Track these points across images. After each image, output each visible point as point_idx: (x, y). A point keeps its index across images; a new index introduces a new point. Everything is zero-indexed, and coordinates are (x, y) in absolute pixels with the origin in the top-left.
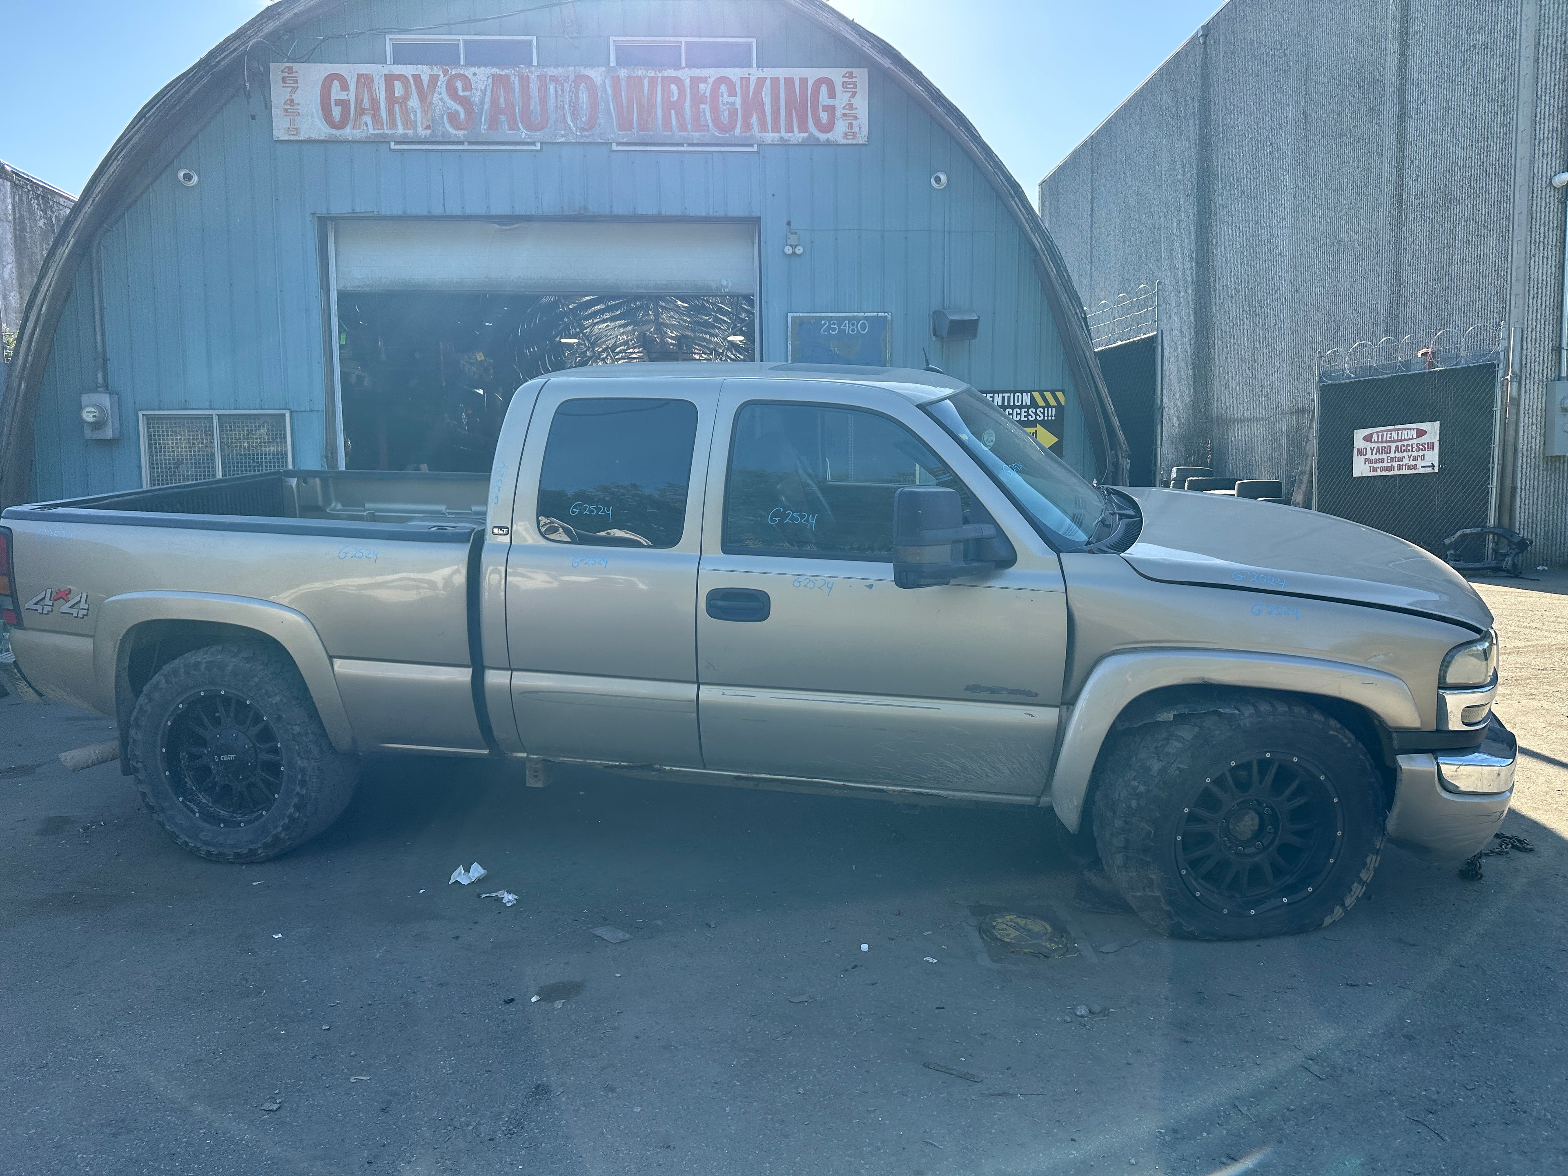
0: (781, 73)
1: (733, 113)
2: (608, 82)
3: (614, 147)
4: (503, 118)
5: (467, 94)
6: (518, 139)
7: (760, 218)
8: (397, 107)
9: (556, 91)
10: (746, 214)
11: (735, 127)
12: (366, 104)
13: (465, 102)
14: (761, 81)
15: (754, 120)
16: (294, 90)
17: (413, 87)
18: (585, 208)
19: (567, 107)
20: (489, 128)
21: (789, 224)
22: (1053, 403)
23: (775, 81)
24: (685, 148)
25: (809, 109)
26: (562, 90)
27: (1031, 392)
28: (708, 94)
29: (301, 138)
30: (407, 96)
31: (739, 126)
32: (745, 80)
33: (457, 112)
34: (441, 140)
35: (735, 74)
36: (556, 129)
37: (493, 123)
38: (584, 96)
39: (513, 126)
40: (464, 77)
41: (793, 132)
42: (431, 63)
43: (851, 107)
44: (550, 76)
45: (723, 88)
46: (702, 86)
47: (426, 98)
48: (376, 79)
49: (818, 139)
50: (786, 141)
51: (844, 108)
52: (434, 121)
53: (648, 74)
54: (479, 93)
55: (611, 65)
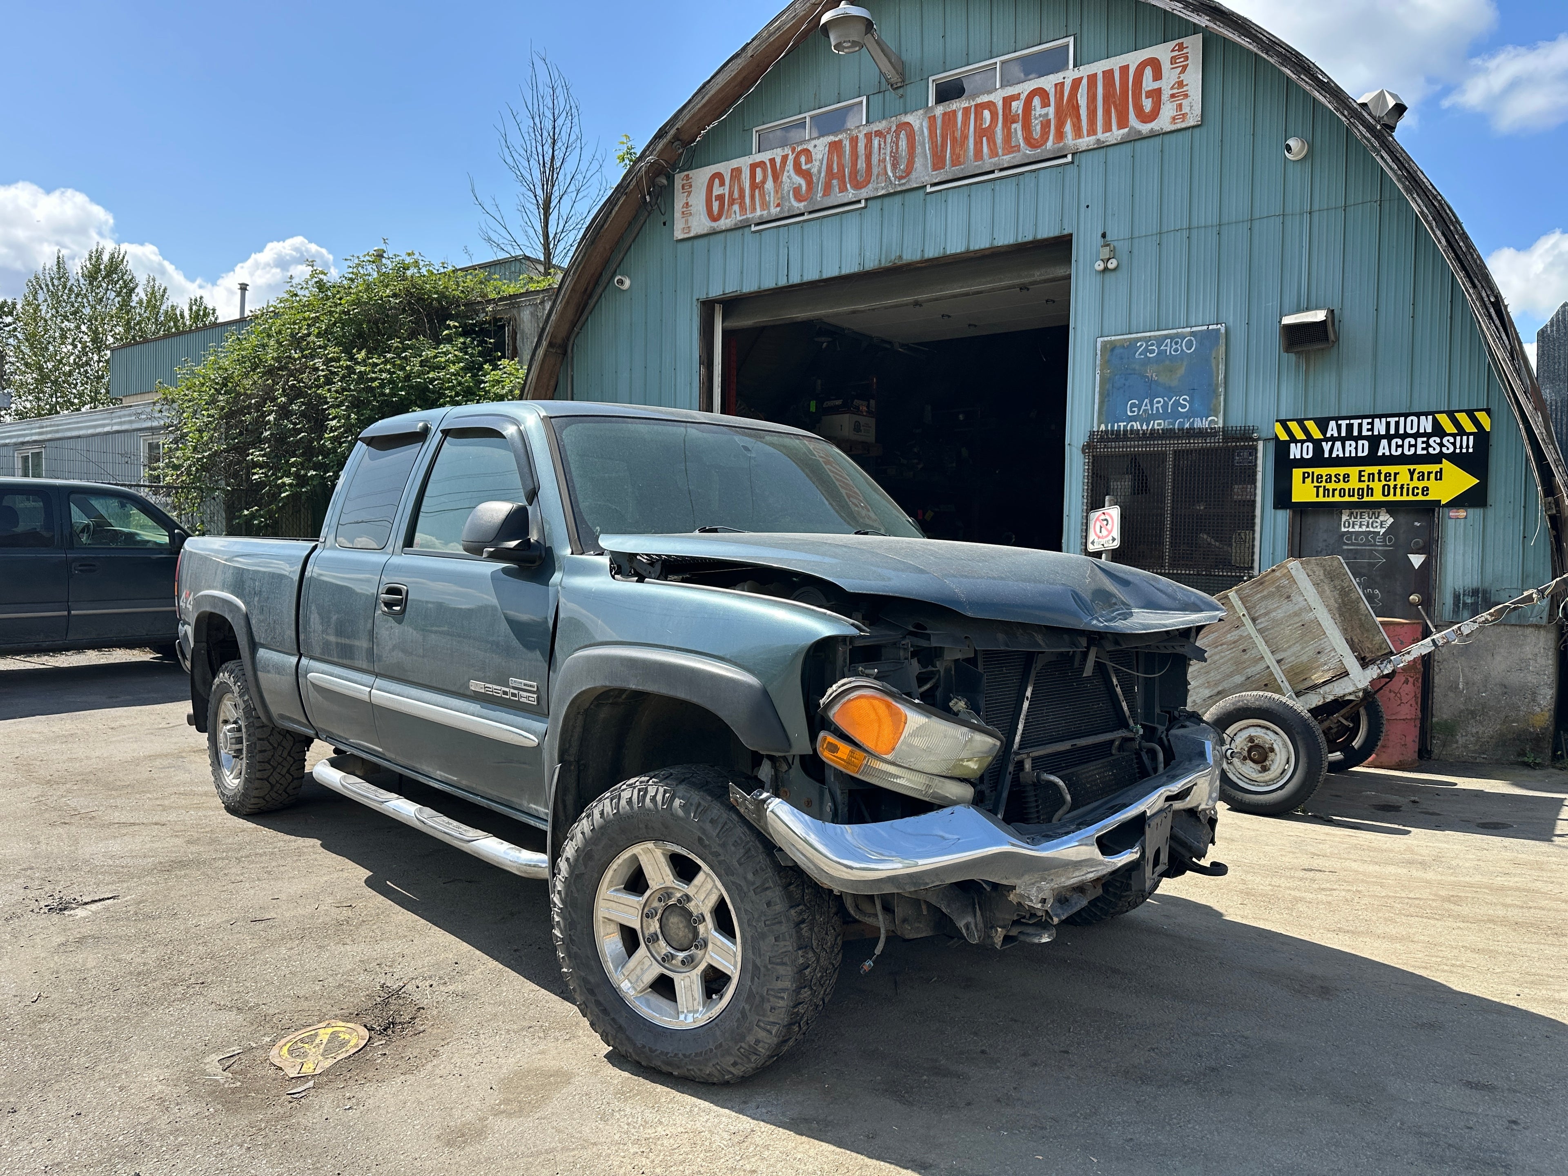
0: (1099, 67)
1: (1046, 125)
2: (925, 124)
3: (929, 189)
4: (835, 182)
5: (808, 166)
6: (846, 201)
7: (1071, 235)
8: (757, 191)
9: (880, 145)
10: (1057, 233)
11: (1048, 138)
12: (736, 195)
13: (806, 175)
14: (1077, 83)
15: (1068, 128)
16: (690, 193)
17: (769, 170)
18: (900, 257)
19: (888, 158)
20: (824, 195)
21: (1104, 236)
22: (1470, 427)
23: (1092, 78)
24: (997, 174)
25: (1130, 100)
26: (885, 142)
27: (1433, 413)
28: (1020, 112)
29: (692, 234)
30: (764, 182)
31: (1051, 138)
32: (1060, 86)
33: (800, 185)
34: (786, 215)
35: (1048, 82)
36: (877, 183)
37: (828, 188)
38: (903, 143)
39: (843, 189)
40: (807, 152)
41: (1110, 130)
42: (782, 146)
43: (1180, 84)
44: (876, 132)
45: (1037, 101)
46: (1014, 104)
47: (778, 178)
48: (743, 170)
49: (1140, 131)
50: (1104, 142)
51: (1172, 88)
52: (782, 197)
53: (963, 106)
54: (817, 163)
55: (930, 105)
